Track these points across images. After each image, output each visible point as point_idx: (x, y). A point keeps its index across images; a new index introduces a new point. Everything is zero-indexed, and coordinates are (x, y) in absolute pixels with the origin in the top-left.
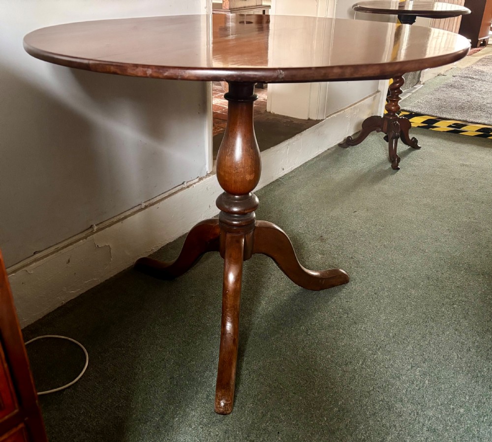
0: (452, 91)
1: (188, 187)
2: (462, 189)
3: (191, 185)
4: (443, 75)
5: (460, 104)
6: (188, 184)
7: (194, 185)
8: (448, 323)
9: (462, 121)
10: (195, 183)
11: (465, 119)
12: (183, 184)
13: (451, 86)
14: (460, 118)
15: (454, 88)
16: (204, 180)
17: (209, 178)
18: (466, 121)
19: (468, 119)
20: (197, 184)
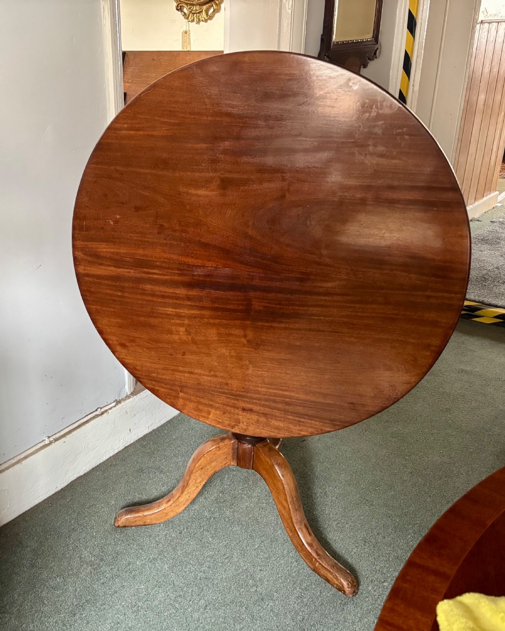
0: (482, 249)
1: (103, 413)
2: (448, 410)
3: (106, 411)
4: (478, 220)
5: (485, 272)
6: (103, 410)
7: (110, 411)
8: (371, 607)
9: (477, 302)
10: (110, 409)
11: (481, 299)
12: (96, 410)
13: (482, 240)
14: (476, 298)
15: (486, 243)
16: (123, 403)
17: (128, 400)
18: (483, 303)
19: (486, 300)
20: (113, 409)
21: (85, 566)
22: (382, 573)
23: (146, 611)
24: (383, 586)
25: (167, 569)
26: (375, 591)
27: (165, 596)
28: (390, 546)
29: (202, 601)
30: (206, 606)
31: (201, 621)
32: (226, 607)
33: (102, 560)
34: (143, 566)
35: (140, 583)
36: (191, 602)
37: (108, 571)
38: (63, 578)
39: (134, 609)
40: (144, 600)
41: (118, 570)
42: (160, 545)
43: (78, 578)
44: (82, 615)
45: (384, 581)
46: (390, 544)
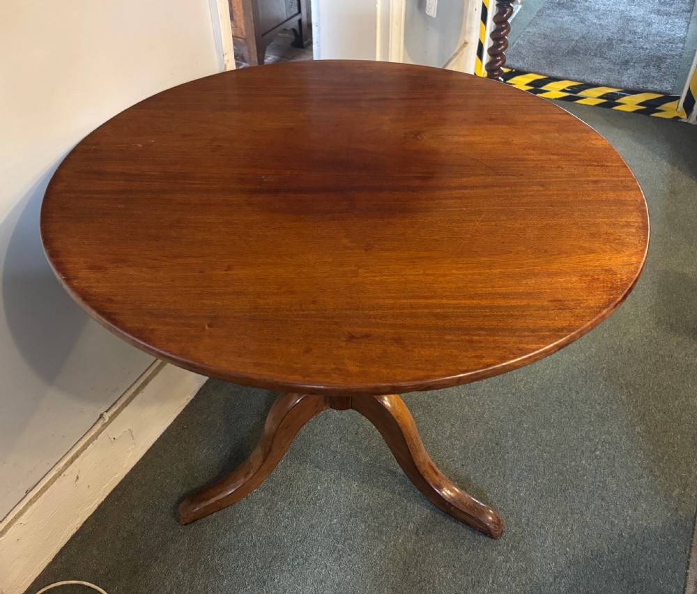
21: (256, 507)
22: (590, 440)
23: (349, 555)
24: (596, 456)
25: (357, 488)
26: (590, 465)
27: (365, 528)
28: (586, 403)
29: (411, 525)
30: (417, 530)
31: (418, 554)
32: (440, 526)
33: (274, 493)
34: (327, 490)
35: (331, 516)
36: (398, 529)
37: (286, 508)
38: (234, 531)
39: (334, 556)
40: (343, 539)
41: (298, 503)
42: (338, 456)
43: (253, 527)
44: (274, 580)
45: (595, 450)
46: (586, 401)
